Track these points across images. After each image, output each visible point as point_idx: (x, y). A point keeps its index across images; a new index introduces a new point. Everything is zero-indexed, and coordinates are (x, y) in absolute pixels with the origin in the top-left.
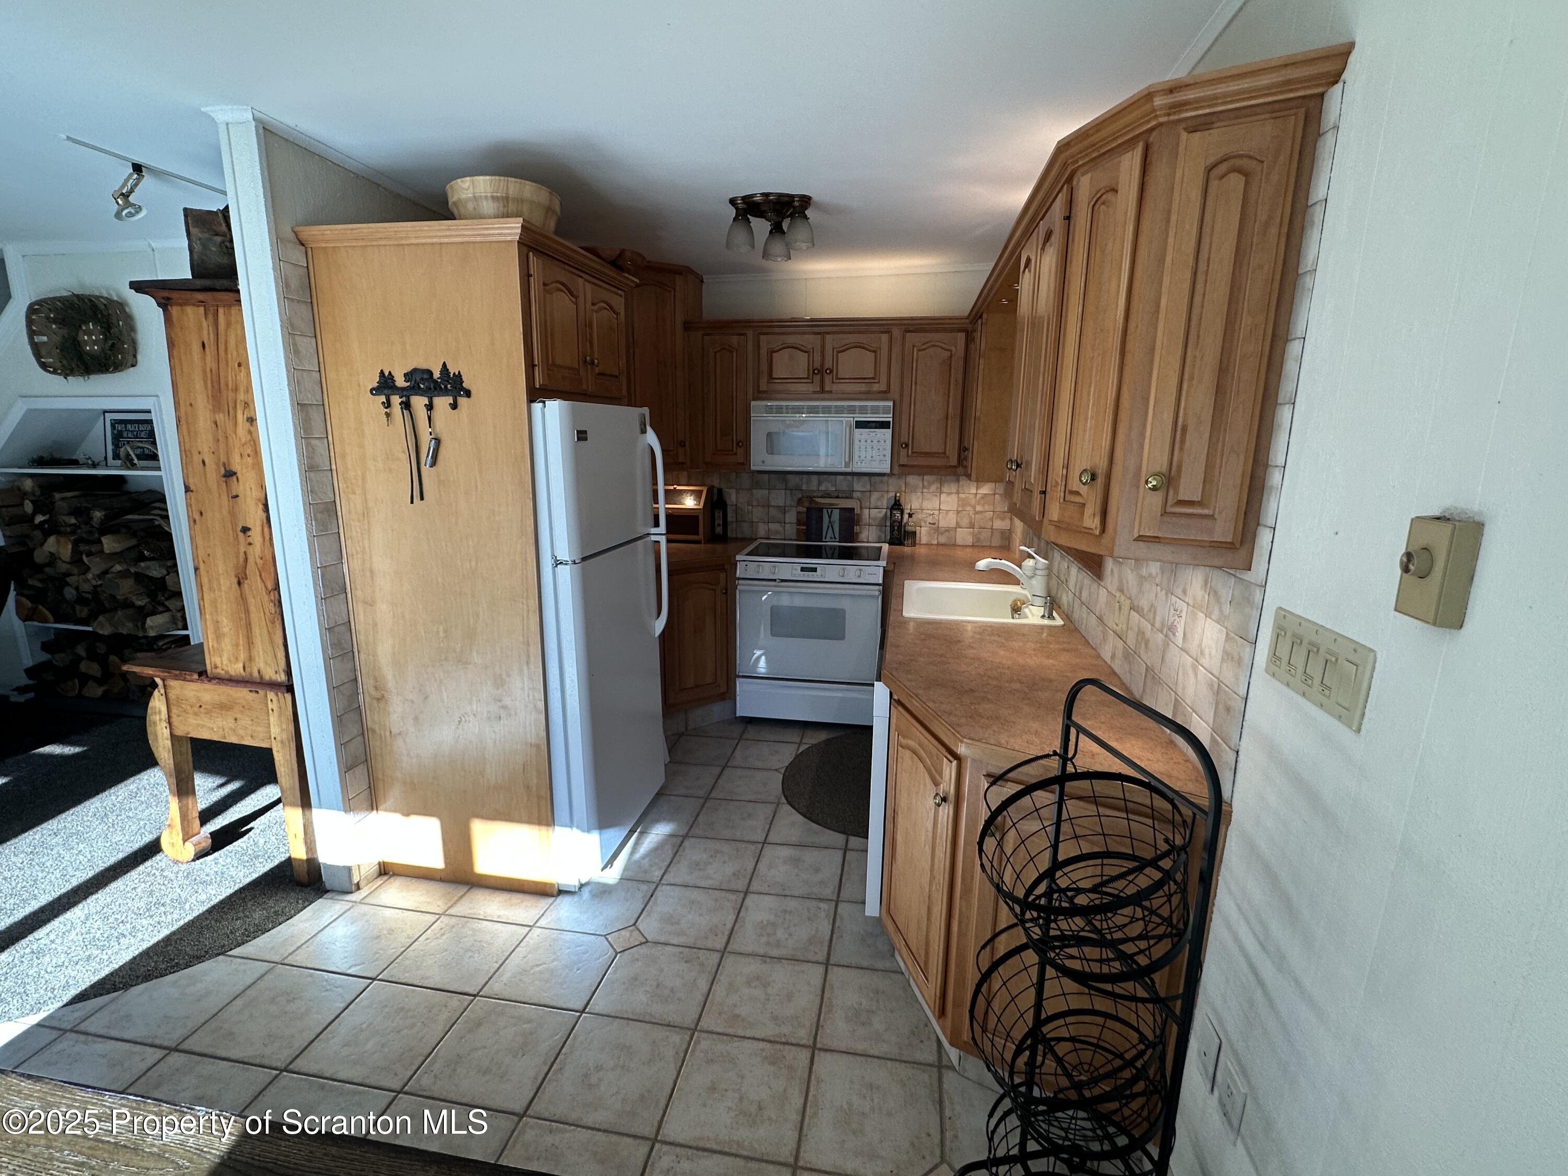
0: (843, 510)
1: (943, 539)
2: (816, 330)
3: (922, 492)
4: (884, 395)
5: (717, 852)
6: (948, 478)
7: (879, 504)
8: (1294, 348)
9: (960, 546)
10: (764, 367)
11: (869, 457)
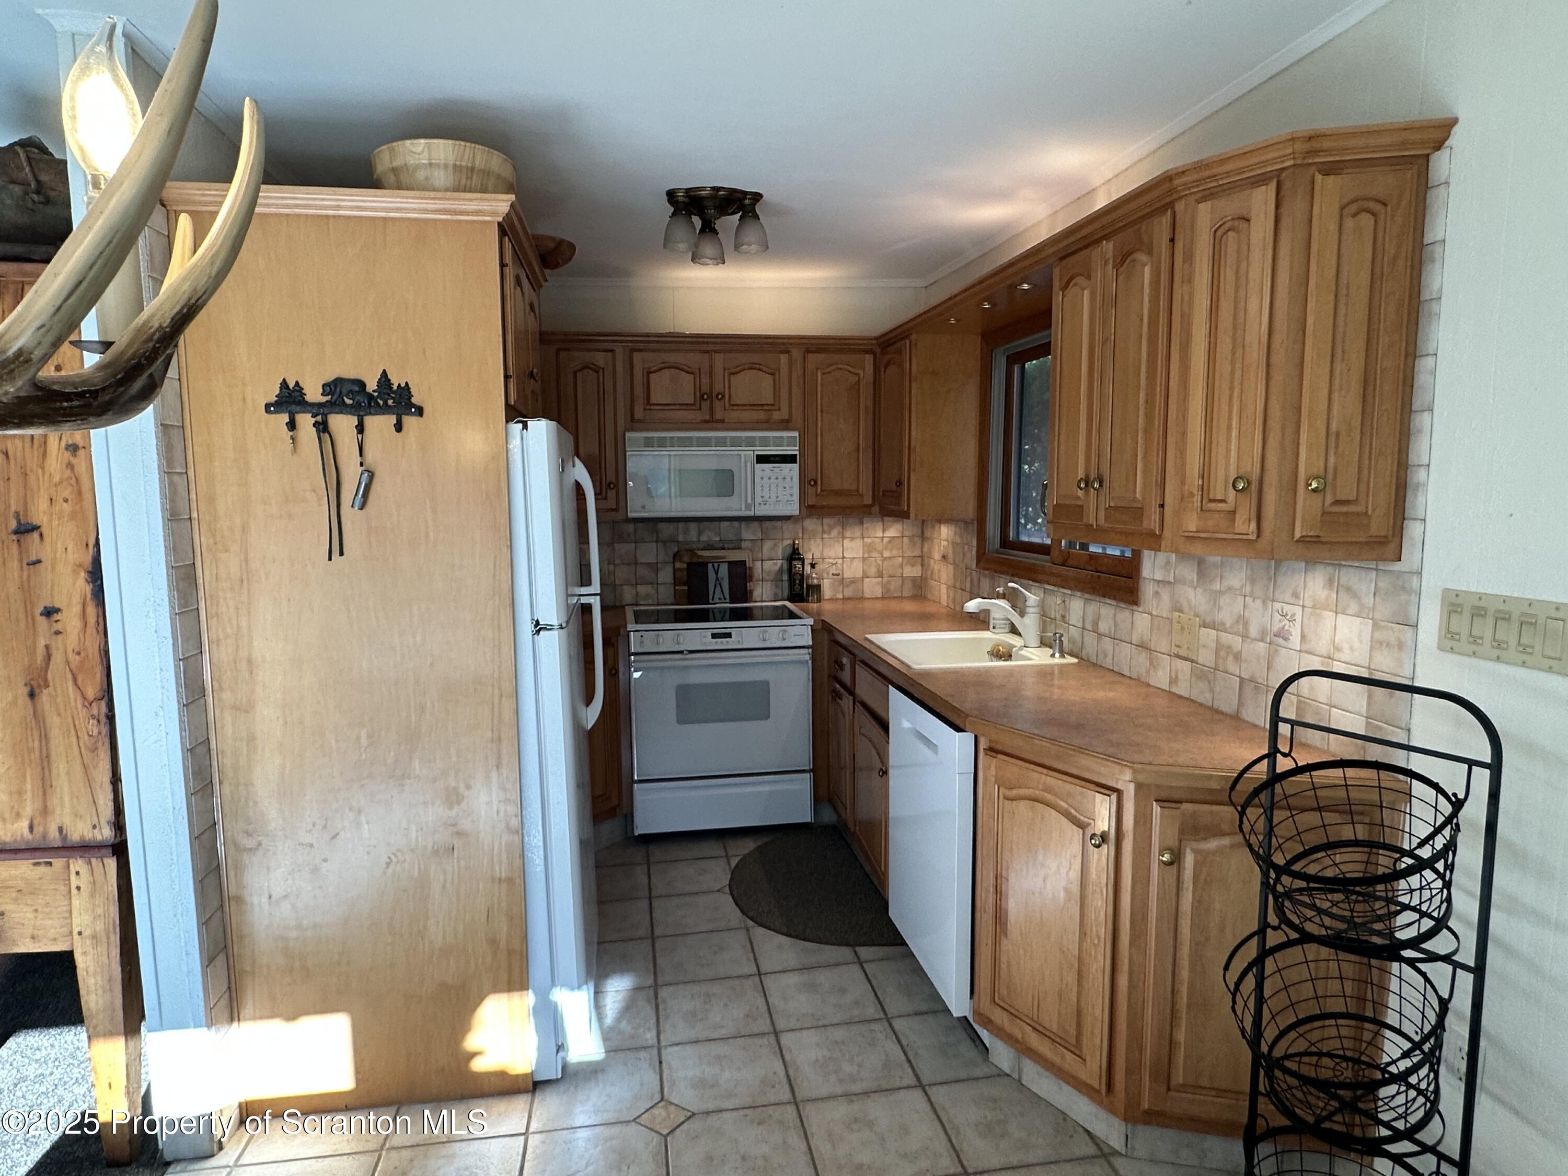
0: (731, 563)
1: (848, 592)
2: (704, 347)
3: (822, 538)
4: (785, 424)
5: (708, 996)
6: (851, 520)
7: (773, 555)
8: (1425, 364)
9: (868, 598)
10: (639, 391)
11: (774, 498)
